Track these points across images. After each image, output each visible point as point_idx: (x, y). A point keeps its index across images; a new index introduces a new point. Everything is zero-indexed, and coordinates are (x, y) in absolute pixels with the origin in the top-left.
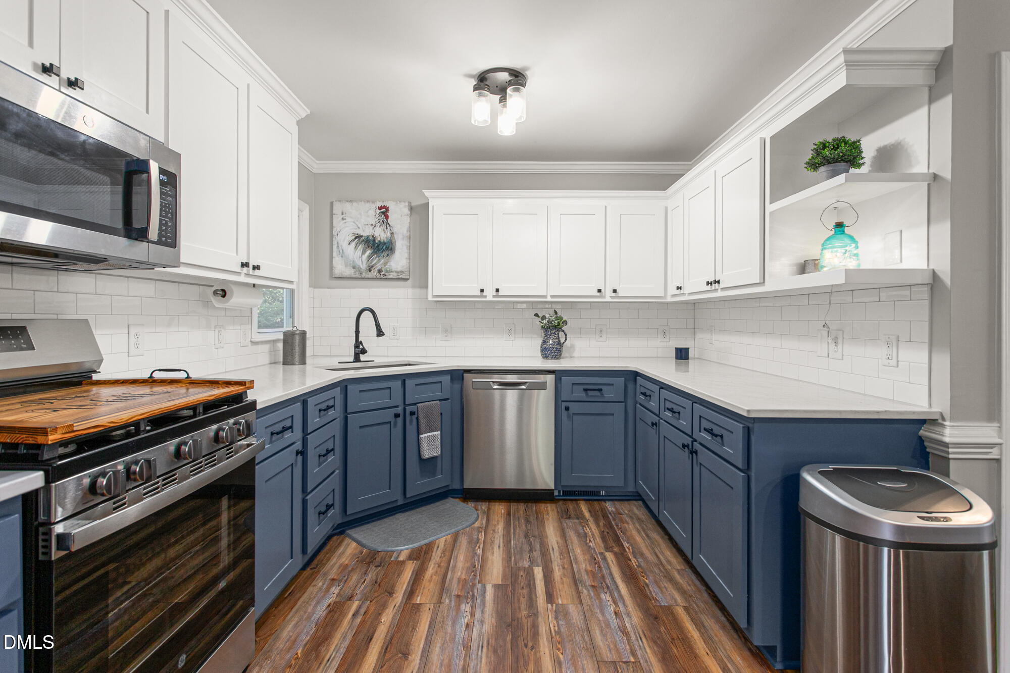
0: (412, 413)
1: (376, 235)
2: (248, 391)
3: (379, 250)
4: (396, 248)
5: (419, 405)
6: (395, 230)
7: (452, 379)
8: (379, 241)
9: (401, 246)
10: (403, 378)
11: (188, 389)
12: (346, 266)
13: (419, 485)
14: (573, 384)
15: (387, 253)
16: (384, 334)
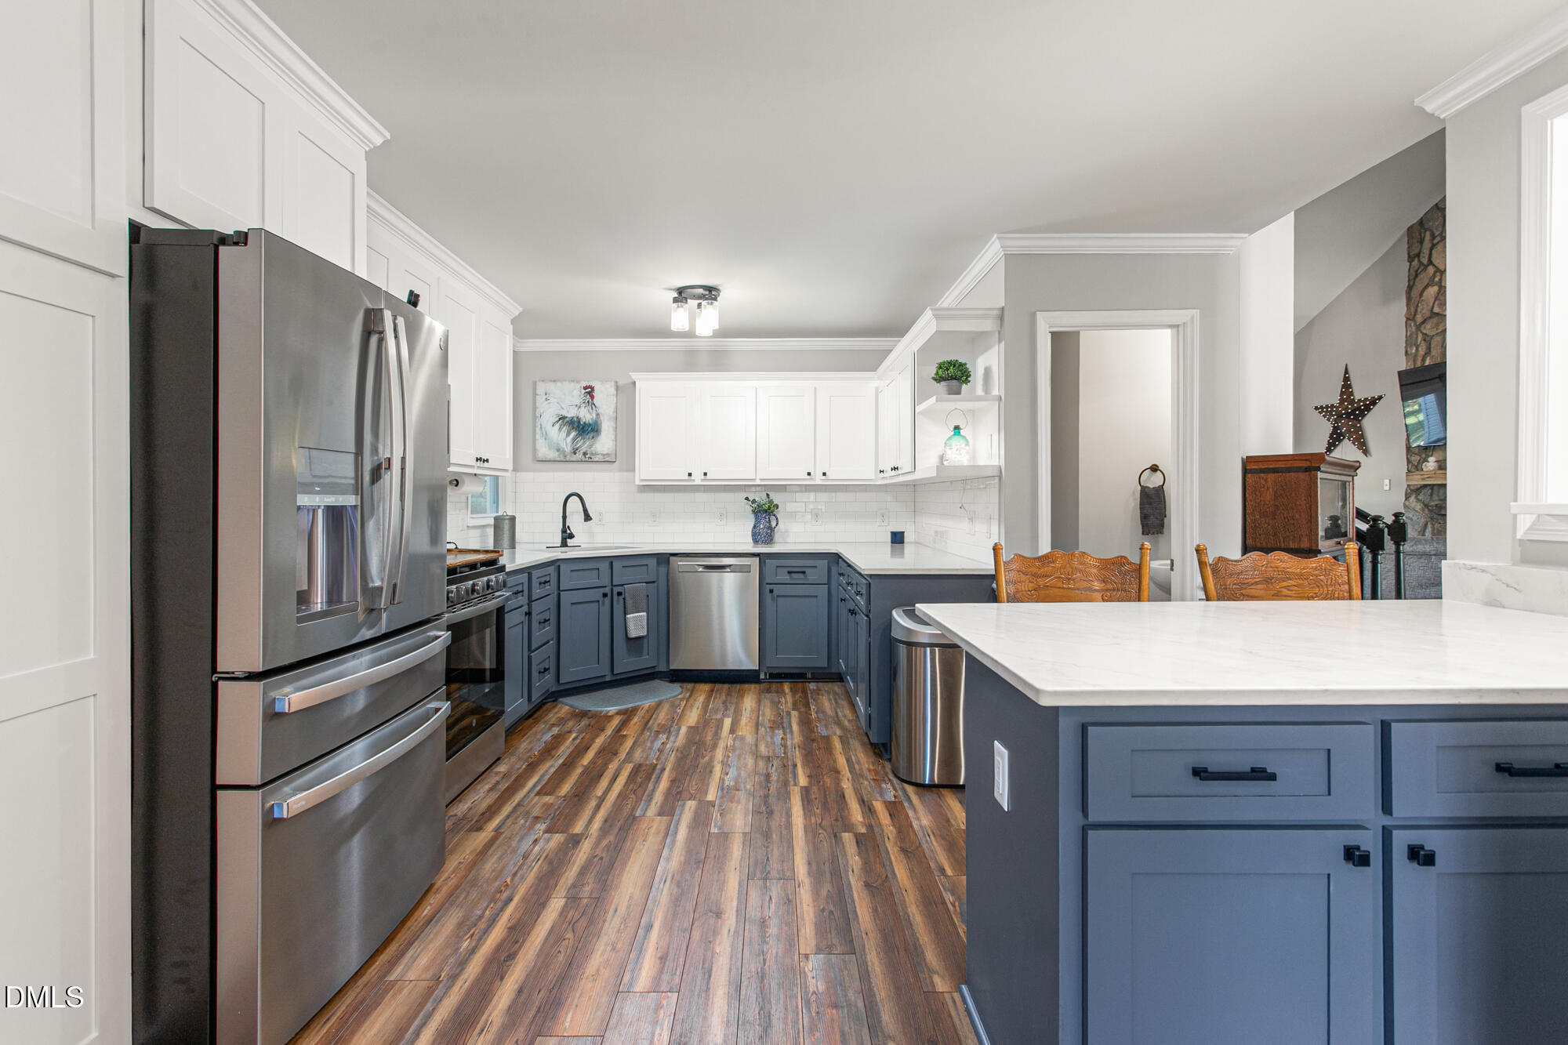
0: (619, 594)
1: (581, 416)
2: (500, 558)
3: (584, 432)
4: (603, 430)
5: (626, 586)
6: (601, 411)
7: (658, 563)
8: (585, 423)
9: (606, 427)
10: (611, 560)
11: (456, 555)
12: (550, 449)
13: (626, 663)
14: (777, 567)
15: (591, 435)
16: (591, 519)
